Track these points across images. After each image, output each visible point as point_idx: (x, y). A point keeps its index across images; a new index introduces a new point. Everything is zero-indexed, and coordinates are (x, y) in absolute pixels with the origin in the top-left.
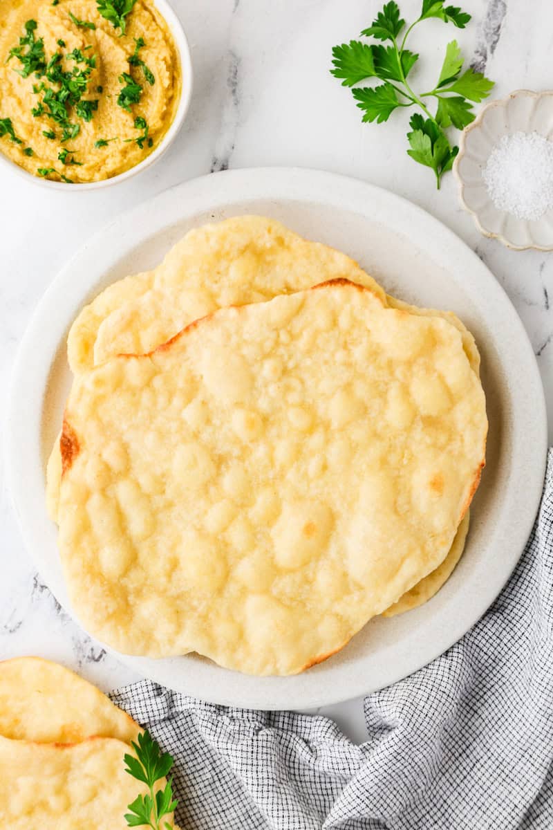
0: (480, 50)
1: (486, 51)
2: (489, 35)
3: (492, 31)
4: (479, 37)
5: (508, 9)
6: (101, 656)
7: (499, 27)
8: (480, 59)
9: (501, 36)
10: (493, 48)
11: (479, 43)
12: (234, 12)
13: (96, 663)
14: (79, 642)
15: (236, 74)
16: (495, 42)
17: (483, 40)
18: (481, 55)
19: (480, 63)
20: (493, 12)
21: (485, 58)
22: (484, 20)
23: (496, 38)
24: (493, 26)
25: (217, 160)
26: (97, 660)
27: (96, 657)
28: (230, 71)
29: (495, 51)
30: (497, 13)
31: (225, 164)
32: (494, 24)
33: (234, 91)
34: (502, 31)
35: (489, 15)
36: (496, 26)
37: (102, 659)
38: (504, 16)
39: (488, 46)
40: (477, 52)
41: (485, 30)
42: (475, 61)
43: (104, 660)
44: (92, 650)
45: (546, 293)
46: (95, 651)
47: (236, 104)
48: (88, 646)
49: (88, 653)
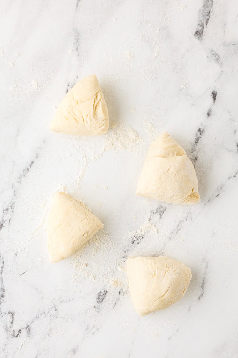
0: (200, 23)
1: (203, 25)
2: (205, 16)
3: (206, 14)
4: (200, 18)
5: (214, 3)
6: (18, 335)
7: (210, 12)
8: (201, 28)
9: (210, 16)
10: (207, 23)
11: (200, 20)
12: (76, 9)
13: (16, 338)
14: (7, 327)
15: (78, 40)
16: (208, 20)
17: (201, 19)
18: (201, 26)
19: (200, 30)
20: (207, 4)
21: (203, 28)
22: (202, 9)
23: (208, 17)
24: (207, 12)
25: (69, 84)
26: (16, 337)
27: (16, 335)
28: (75, 39)
29: (208, 24)
30: (208, 5)
32: (207, 10)
33: (77, 49)
34: (211, 14)
35: (204, 6)
36: (208, 11)
37: (18, 336)
38: (212, 6)
39: (204, 22)
40: (199, 25)
41: (203, 14)
42: (198, 29)
43: (20, 336)
44: (14, 331)
46: (15, 332)
47: (78, 56)
48: (12, 329)
49: (12, 333)
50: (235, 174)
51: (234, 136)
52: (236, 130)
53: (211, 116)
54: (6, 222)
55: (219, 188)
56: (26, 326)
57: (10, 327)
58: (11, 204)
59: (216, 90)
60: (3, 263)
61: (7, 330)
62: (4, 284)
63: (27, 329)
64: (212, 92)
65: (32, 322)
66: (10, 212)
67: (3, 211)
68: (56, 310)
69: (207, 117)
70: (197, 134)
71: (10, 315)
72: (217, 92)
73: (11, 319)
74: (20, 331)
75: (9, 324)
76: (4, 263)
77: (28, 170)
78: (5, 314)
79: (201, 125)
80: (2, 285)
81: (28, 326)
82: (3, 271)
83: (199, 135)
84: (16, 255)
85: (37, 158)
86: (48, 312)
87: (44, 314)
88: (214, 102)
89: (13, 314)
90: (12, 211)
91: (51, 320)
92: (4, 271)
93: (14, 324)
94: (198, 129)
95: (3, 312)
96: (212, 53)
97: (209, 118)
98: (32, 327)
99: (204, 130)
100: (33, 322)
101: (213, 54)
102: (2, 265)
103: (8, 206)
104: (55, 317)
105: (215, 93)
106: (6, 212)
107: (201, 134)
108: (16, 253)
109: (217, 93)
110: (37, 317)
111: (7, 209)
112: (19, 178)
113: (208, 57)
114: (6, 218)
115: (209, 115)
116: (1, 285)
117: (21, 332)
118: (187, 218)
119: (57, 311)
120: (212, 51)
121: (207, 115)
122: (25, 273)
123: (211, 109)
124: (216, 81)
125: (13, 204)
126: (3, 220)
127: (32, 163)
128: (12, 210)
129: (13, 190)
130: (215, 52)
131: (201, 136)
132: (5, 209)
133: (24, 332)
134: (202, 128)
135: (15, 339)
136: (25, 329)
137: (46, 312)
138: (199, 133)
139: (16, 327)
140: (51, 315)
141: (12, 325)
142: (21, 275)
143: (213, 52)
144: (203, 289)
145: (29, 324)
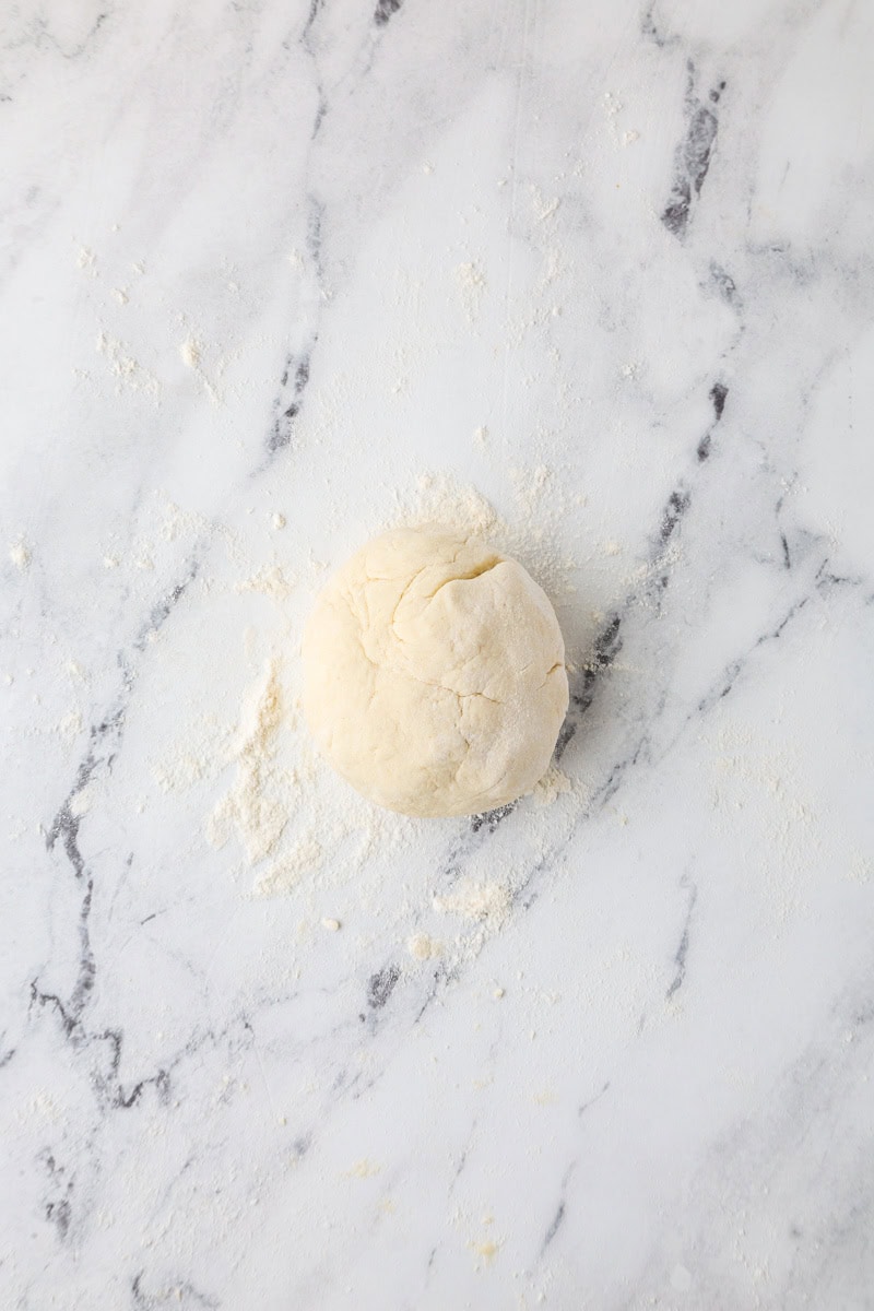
0: (680, 186)
1: (689, 189)
2: (693, 165)
3: (697, 159)
4: (678, 168)
5: (719, 127)
6: (133, 1099)
7: (707, 153)
8: (680, 199)
9: (710, 166)
10: (699, 185)
11: (679, 177)
12: (313, 138)
13: (127, 1110)
14: (100, 1076)
15: (318, 229)
16: (702, 175)
17: (684, 172)
18: (681, 193)
19: (680, 206)
20: (699, 130)
21: (688, 199)
22: (685, 143)
23: (703, 169)
24: (698, 152)
25: (293, 357)
26: (128, 1105)
27: (127, 1099)
28: (310, 225)
29: (702, 188)
30: (704, 132)
31: (305, 363)
32: (699, 147)
33: (316, 255)
34: (712, 158)
35: (691, 135)
36: (703, 151)
37: (134, 1103)
38: (713, 136)
39: (691, 181)
40: (676, 190)
41: (687, 158)
42: (672, 203)
43: (138, 1104)
44: (120, 1089)
45: (785, 545)
46: (125, 1090)
47: (319, 274)
48: (114, 1084)
49: (116, 1095)
50: (777, 628)
51: (777, 517)
52: (781, 499)
53: (709, 458)
54: (100, 765)
55: (732, 670)
56: (156, 1074)
57: (110, 1078)
58: (115, 713)
59: (725, 382)
60: (90, 887)
61: (100, 1086)
62: (92, 948)
63: (162, 1085)
64: (712, 387)
65: (173, 1061)
66: (112, 735)
67: (91, 734)
68: (247, 1026)
69: (697, 461)
70: (666, 511)
71: (111, 1040)
72: (728, 386)
73: (114, 1054)
74: (138, 1089)
75: (106, 1069)
76: (94, 886)
77: (167, 610)
78: (95, 1037)
79: (681, 484)
80: (87, 954)
81: (162, 1074)
82: (89, 909)
83: (672, 513)
84: (130, 862)
85: (193, 575)
86: (224, 1033)
87: (212, 1037)
88: (718, 418)
89: (118, 1040)
90: (119, 734)
91: (231, 1055)
92: (92, 911)
93: (121, 1069)
94: (671, 494)
95: (88, 1031)
96: (713, 275)
97: (703, 464)
98: (175, 1074)
99: (687, 498)
100: (177, 1062)
101: (717, 277)
102: (86, 892)
103: (106, 719)
104: (245, 1047)
105: (721, 391)
106: (99, 734)
107: (678, 511)
108: (128, 857)
109: (727, 390)
110: (191, 1048)
111: (104, 727)
112: (140, 637)
113: (701, 284)
114: (101, 752)
115: (702, 454)
116: (84, 952)
117: (142, 1090)
118: (636, 755)
119: (248, 1030)
120: (713, 266)
121: (697, 456)
122: (153, 916)
123: (709, 437)
124: (724, 356)
125: (122, 711)
126: (90, 760)
127: (179, 591)
128: (116, 729)
129: (122, 670)
130: (721, 269)
131: (679, 516)
132: (98, 725)
133: (150, 1092)
134: (681, 491)
135: (123, 1113)
136: (154, 1083)
137: (218, 1033)
138: (672, 508)
139: (127, 1078)
140: (231, 1043)
141: (116, 1071)
142: (142, 923)
143: (716, 272)
144: (682, 964)
145: (166, 1068)
